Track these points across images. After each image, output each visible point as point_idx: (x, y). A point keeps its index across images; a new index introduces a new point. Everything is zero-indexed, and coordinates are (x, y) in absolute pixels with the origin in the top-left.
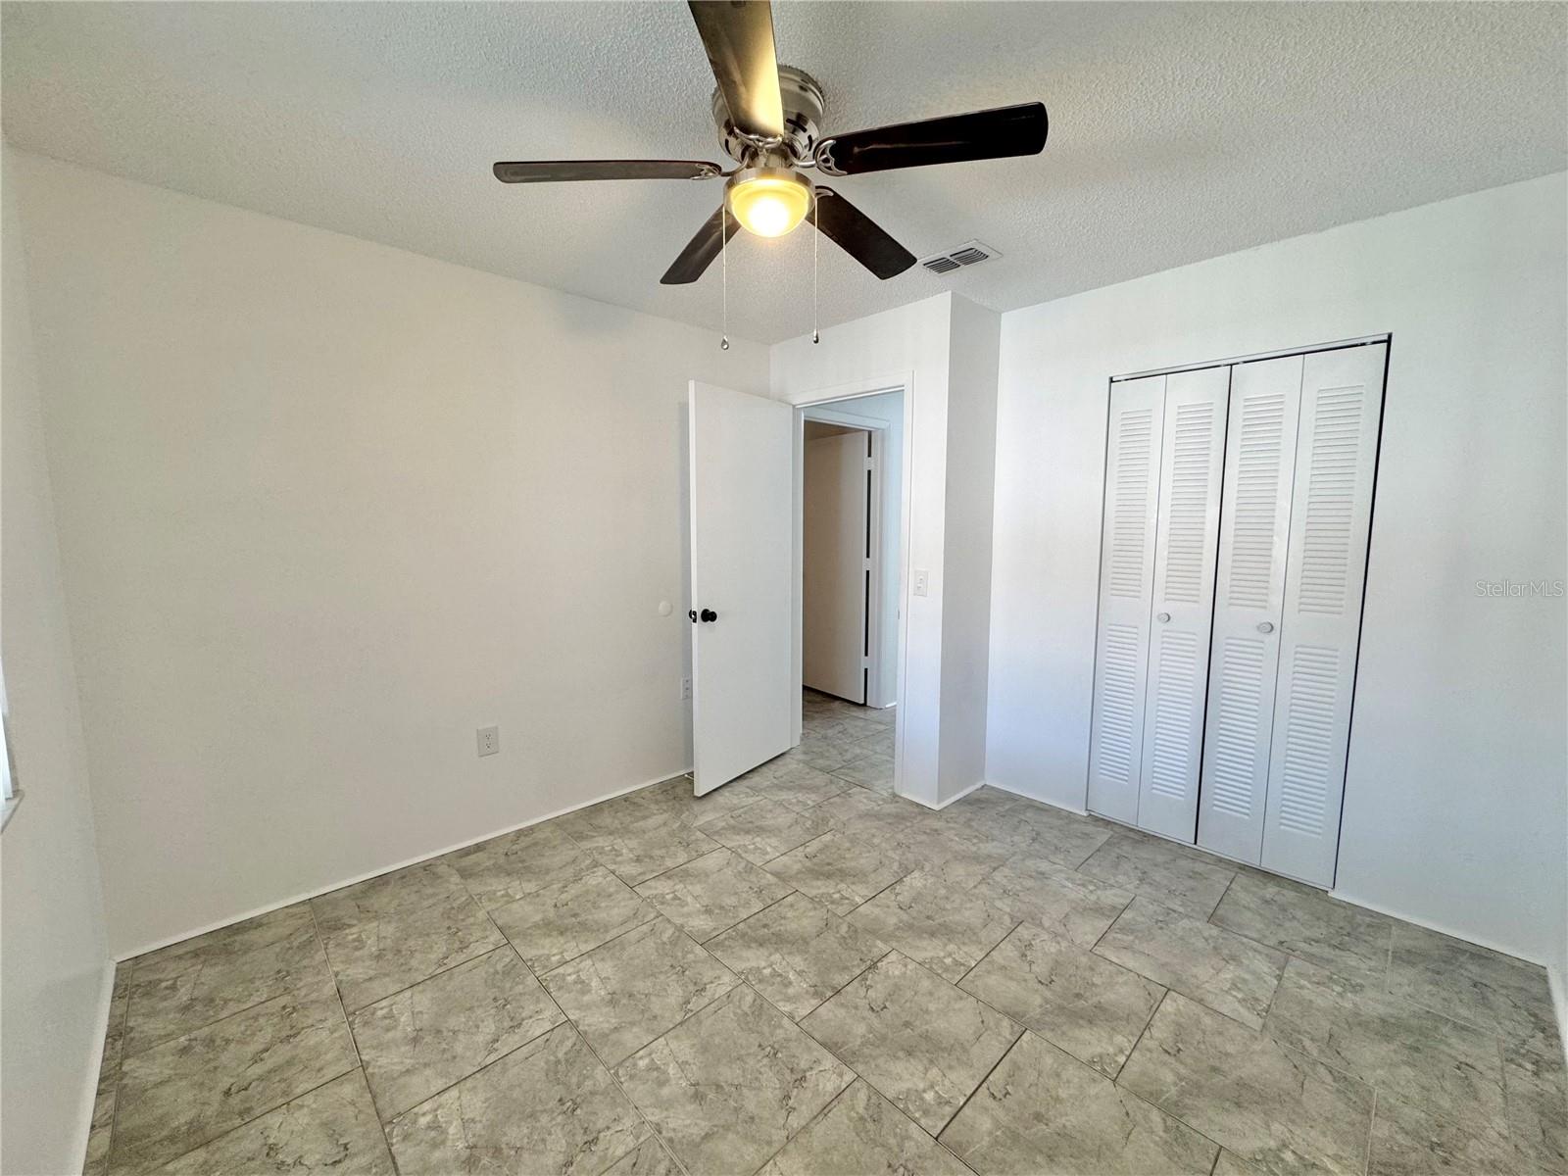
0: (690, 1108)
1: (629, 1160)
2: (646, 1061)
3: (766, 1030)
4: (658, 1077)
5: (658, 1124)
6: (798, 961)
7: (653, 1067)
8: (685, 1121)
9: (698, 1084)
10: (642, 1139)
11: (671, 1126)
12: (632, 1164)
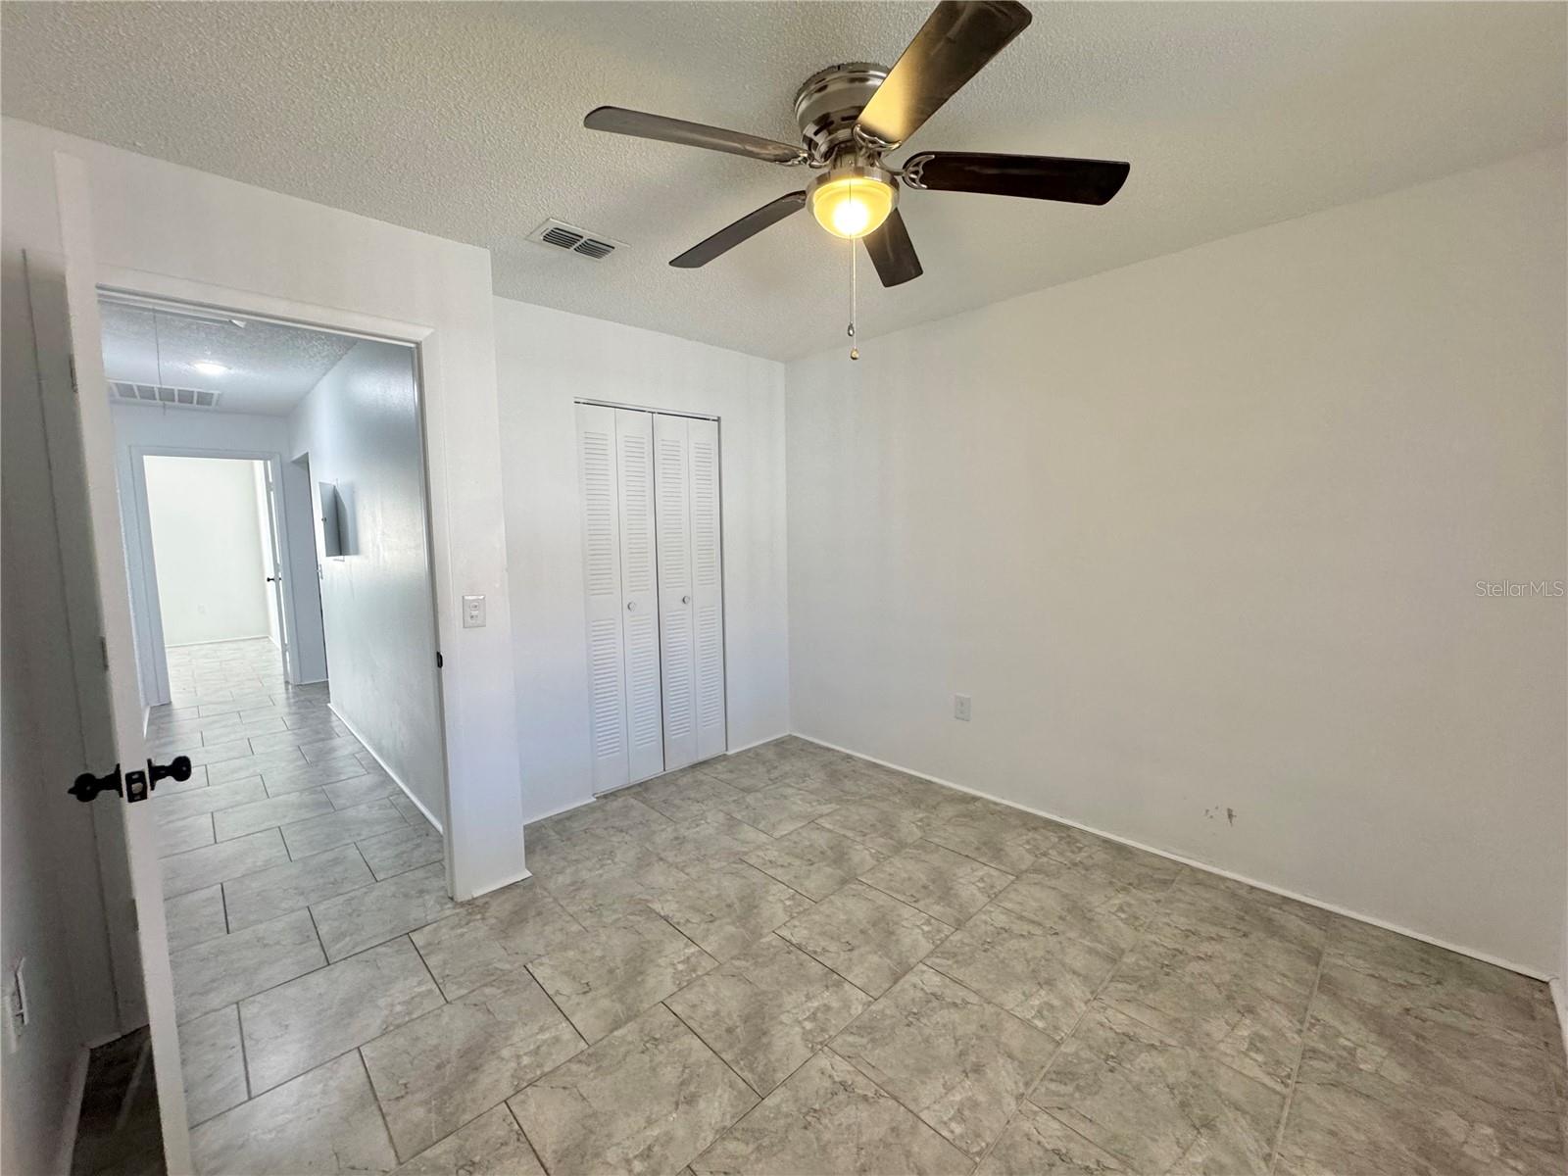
0: (990, 1074)
1: (1058, 1114)
2: (953, 1125)
3: (888, 1022)
4: (969, 1109)
5: (1017, 1098)
6: (789, 1000)
7: (959, 1117)
8: (1005, 1077)
9: (964, 1071)
10: (1035, 1108)
11: (1014, 1087)
12: (1059, 1111)
